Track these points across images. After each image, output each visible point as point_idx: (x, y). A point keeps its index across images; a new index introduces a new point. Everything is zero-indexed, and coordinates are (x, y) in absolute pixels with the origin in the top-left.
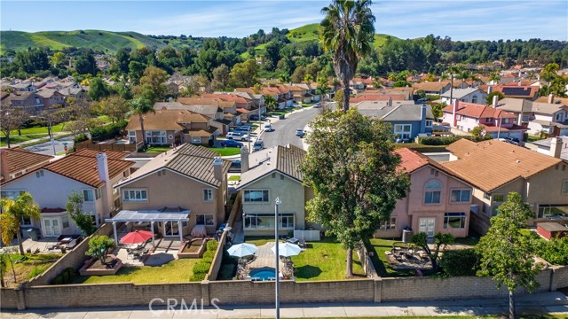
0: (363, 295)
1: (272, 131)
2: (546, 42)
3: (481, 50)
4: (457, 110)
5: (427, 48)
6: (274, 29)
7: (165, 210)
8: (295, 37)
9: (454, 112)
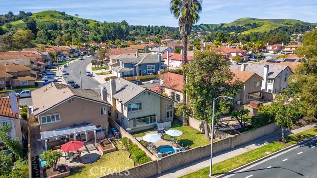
0: (227, 147)
1: (68, 74)
2: (168, 27)
3: (143, 30)
4: (169, 57)
5: (124, 27)
6: (21, 12)
7: (75, 126)
8: (37, 18)
9: (168, 58)
